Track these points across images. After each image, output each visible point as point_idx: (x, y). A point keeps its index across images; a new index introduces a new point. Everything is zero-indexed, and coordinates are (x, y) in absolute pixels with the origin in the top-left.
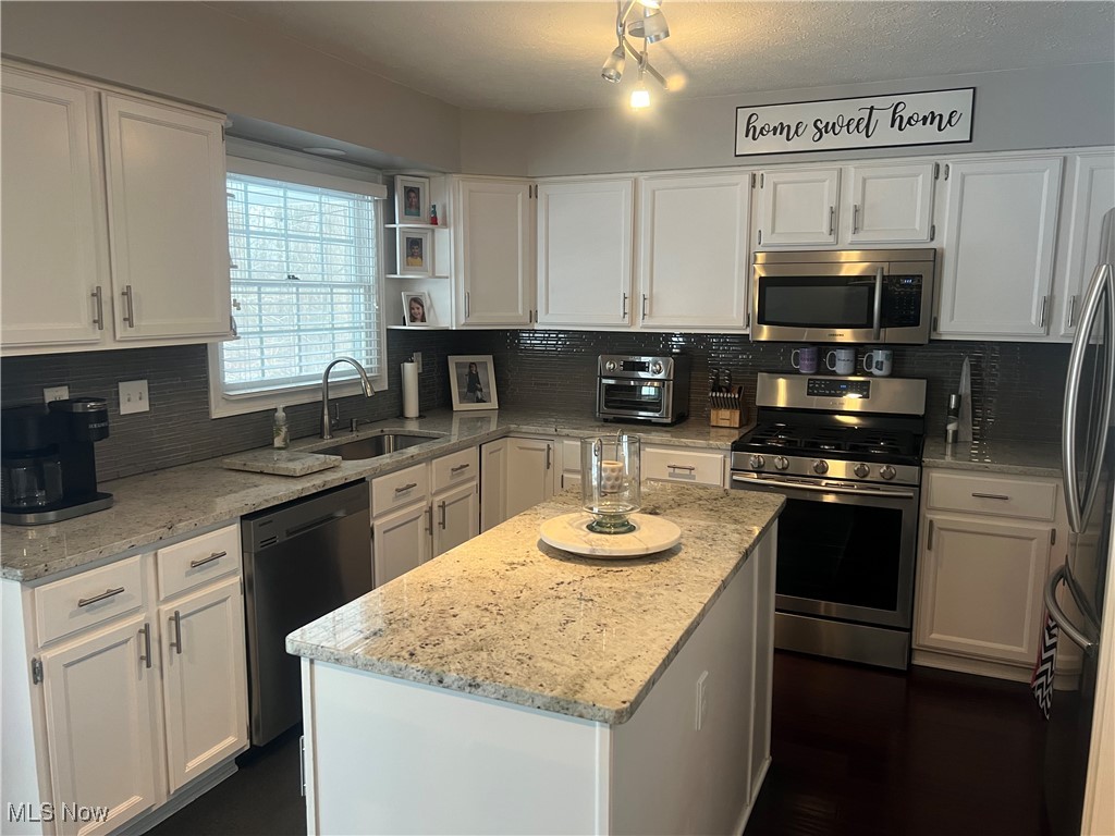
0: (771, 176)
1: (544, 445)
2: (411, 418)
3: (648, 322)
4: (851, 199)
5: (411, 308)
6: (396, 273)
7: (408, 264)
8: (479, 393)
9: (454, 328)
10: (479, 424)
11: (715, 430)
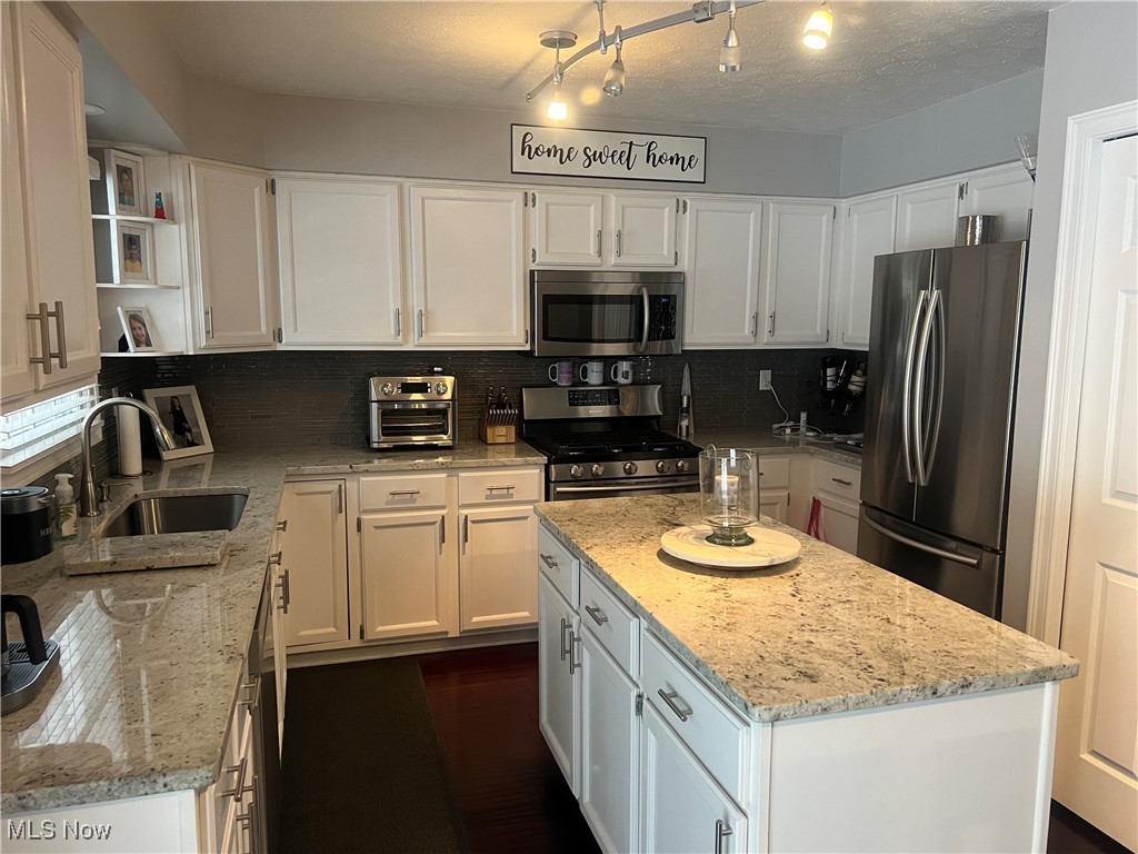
0: (543, 196)
1: (333, 486)
2: (136, 477)
3: (424, 340)
4: (613, 226)
5: (133, 329)
6: (112, 282)
7: (126, 270)
8: (188, 435)
9: (191, 353)
10: (191, 474)
11: (491, 447)
